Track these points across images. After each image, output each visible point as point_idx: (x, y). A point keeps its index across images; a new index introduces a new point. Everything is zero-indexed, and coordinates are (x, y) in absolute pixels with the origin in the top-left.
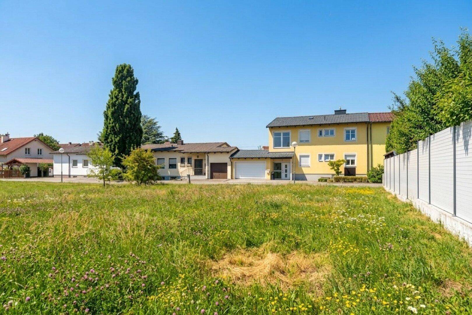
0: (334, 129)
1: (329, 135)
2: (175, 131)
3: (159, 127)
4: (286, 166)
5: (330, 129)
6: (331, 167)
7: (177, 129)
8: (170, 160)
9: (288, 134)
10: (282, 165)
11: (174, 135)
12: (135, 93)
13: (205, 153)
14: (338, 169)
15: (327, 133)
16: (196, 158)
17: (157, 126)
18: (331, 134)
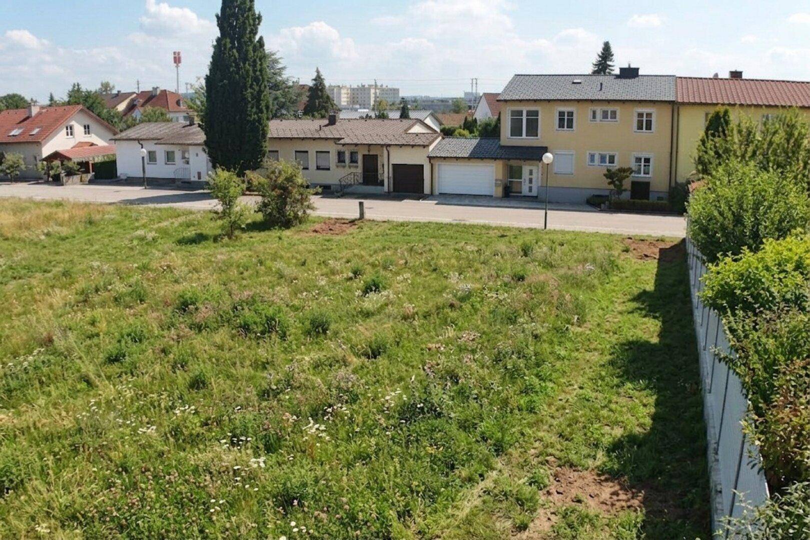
0: (618, 108)
1: (609, 119)
2: (314, 75)
3: (283, 68)
4: (531, 173)
5: (610, 108)
6: (609, 180)
7: (318, 72)
8: (318, 154)
9: (536, 113)
10: (523, 169)
11: (314, 82)
12: (257, 38)
13: (382, 146)
14: (621, 185)
15: (605, 115)
16: (366, 153)
17: (280, 66)
18: (611, 118)
